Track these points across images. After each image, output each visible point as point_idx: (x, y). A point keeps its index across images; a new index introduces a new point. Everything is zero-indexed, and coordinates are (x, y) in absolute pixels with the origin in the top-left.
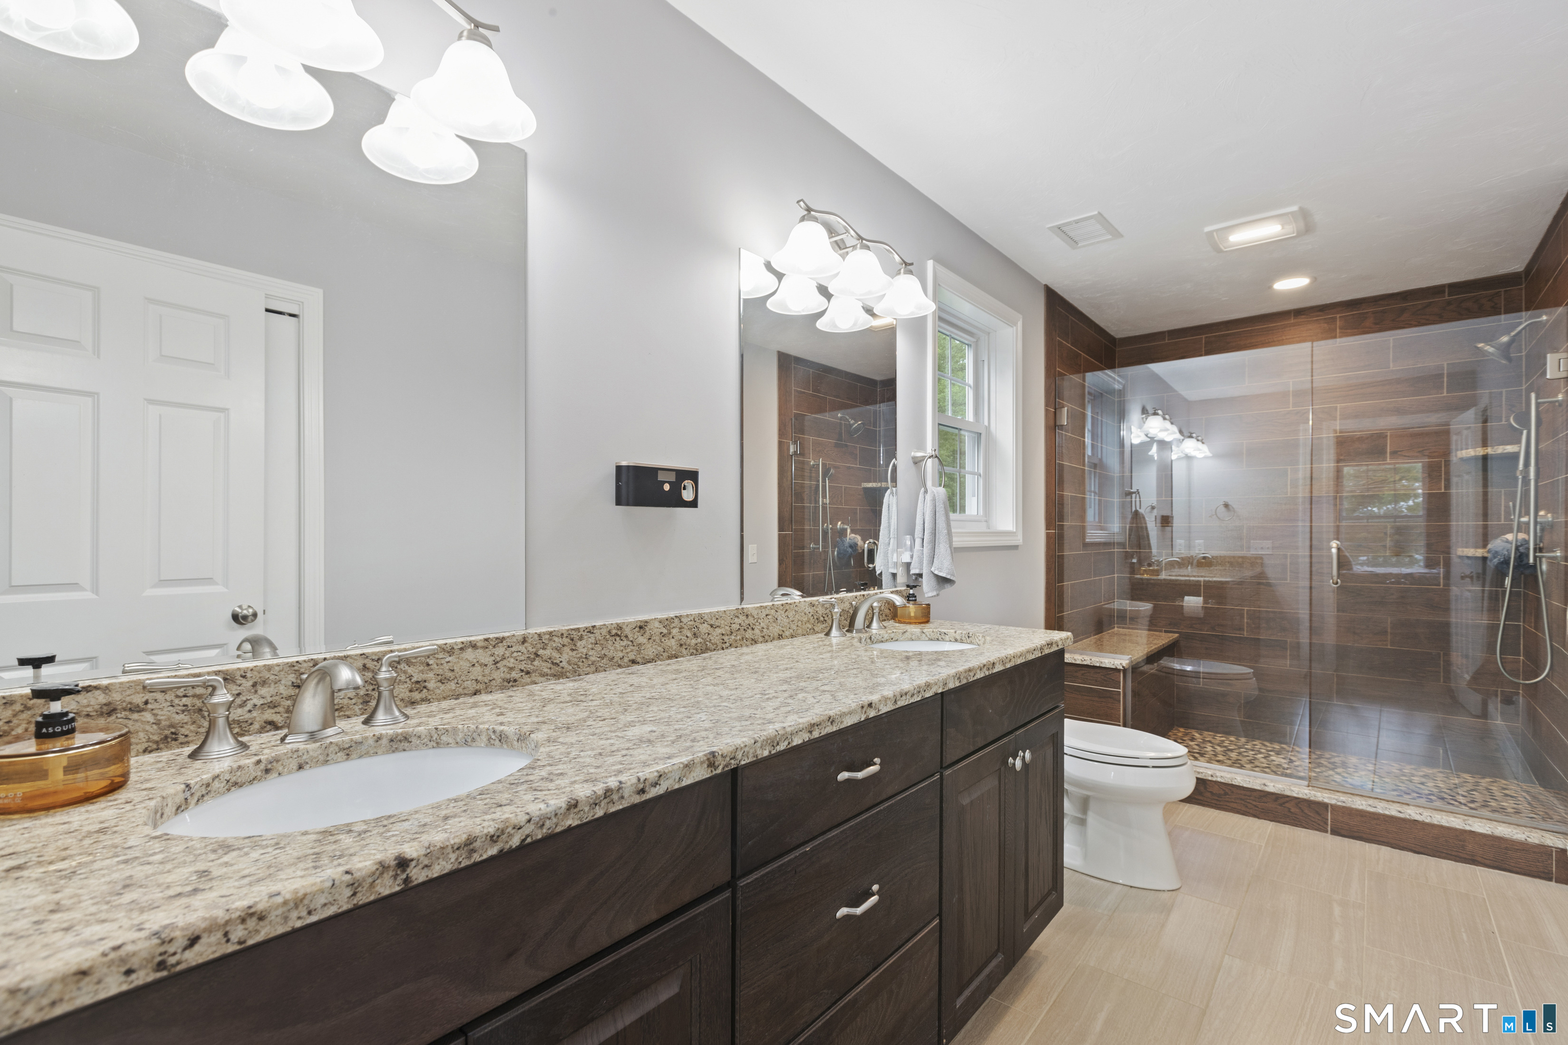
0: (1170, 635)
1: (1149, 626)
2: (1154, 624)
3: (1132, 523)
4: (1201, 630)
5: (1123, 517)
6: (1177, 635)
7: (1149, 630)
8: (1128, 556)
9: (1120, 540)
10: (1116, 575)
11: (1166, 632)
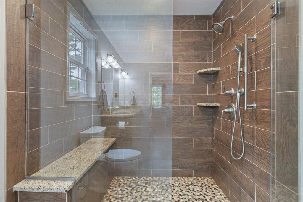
0: (113, 139)
1: (104, 136)
2: (106, 135)
3: (101, 94)
4: (124, 136)
5: (97, 92)
6: (115, 139)
7: (104, 138)
8: (99, 107)
9: (94, 101)
10: (92, 115)
11: (111, 138)
